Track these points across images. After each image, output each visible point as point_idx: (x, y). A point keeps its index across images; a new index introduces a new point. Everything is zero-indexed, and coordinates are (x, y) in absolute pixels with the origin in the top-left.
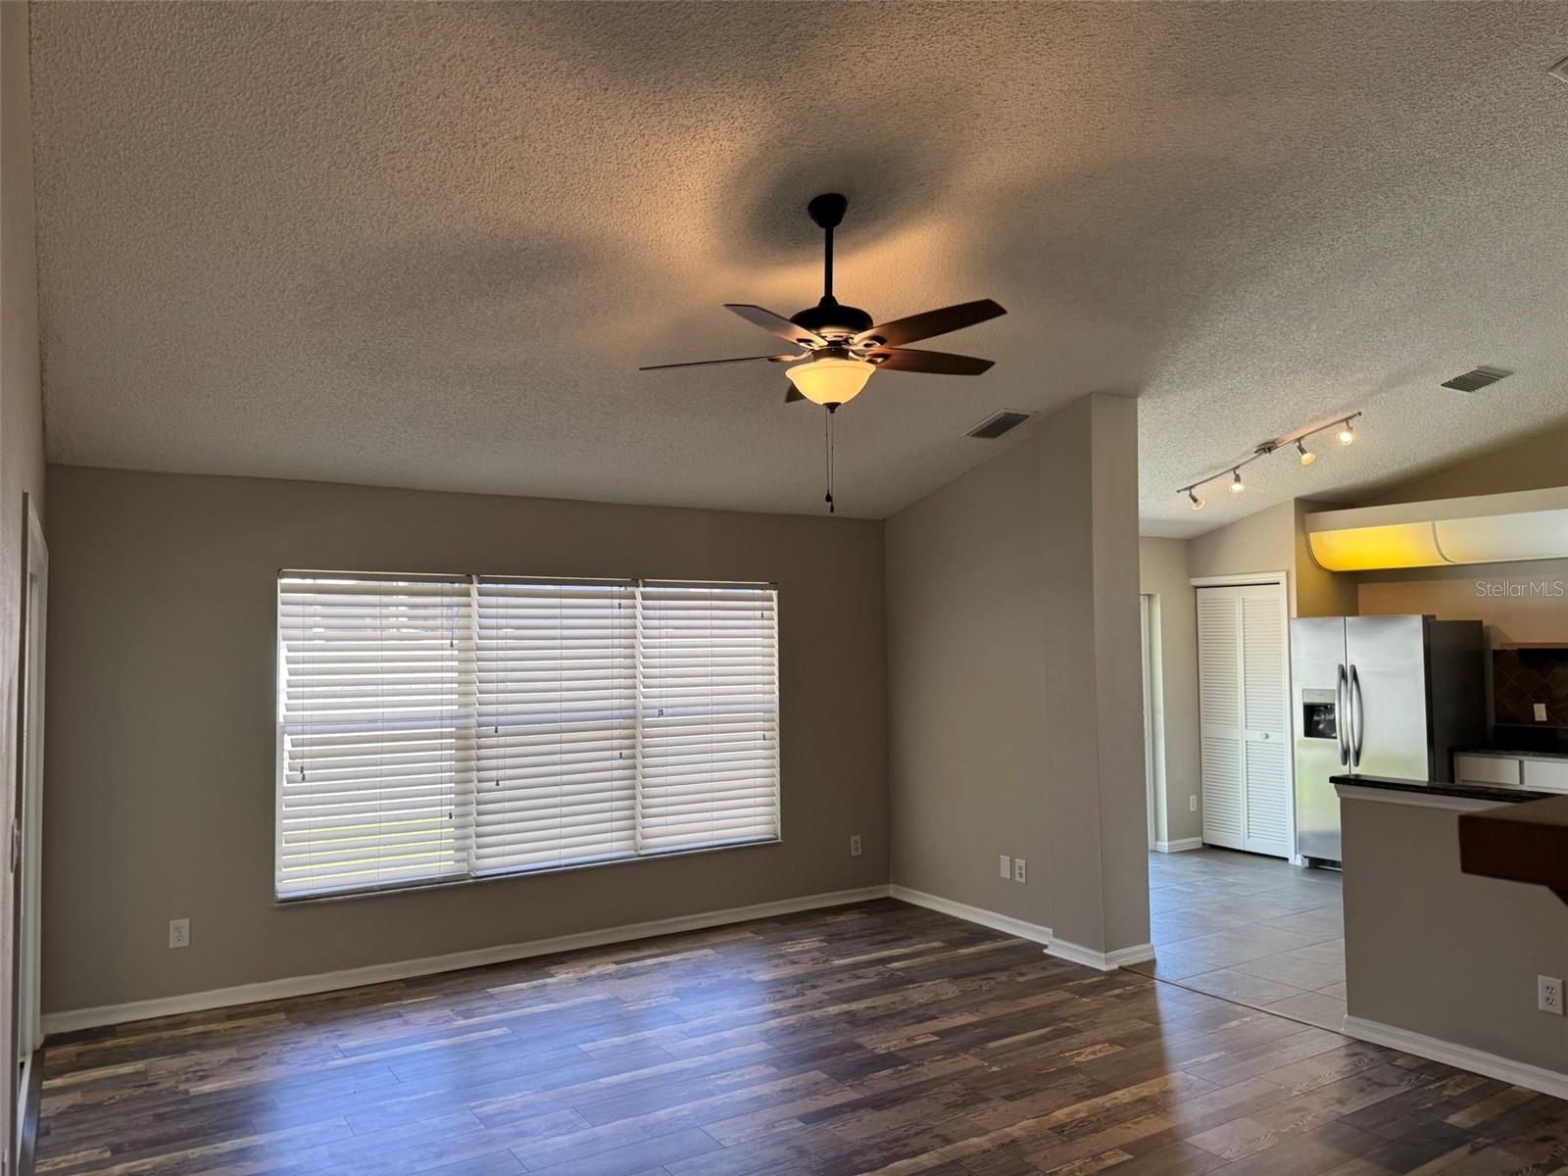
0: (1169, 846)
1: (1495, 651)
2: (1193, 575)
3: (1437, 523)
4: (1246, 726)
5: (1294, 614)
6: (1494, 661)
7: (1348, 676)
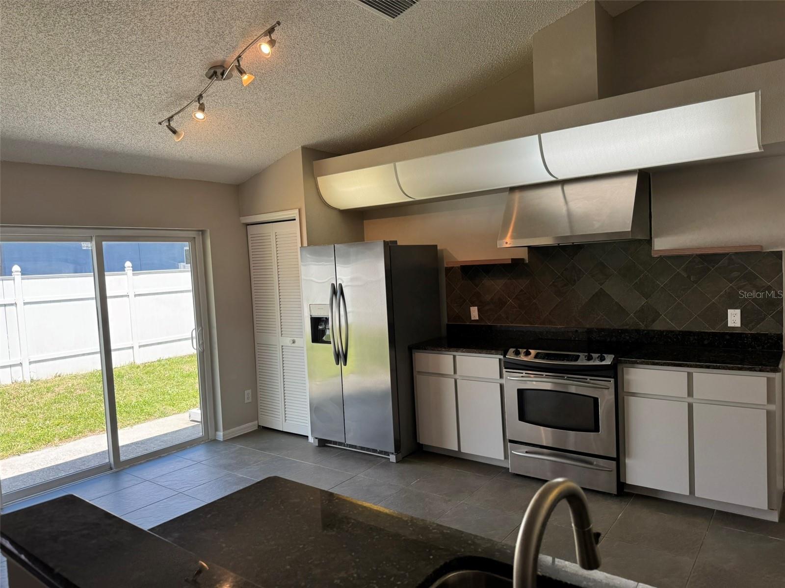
0: (224, 435)
1: (446, 268)
2: (242, 214)
3: (397, 164)
4: (282, 334)
5: (305, 244)
6: (446, 275)
7: (337, 292)
